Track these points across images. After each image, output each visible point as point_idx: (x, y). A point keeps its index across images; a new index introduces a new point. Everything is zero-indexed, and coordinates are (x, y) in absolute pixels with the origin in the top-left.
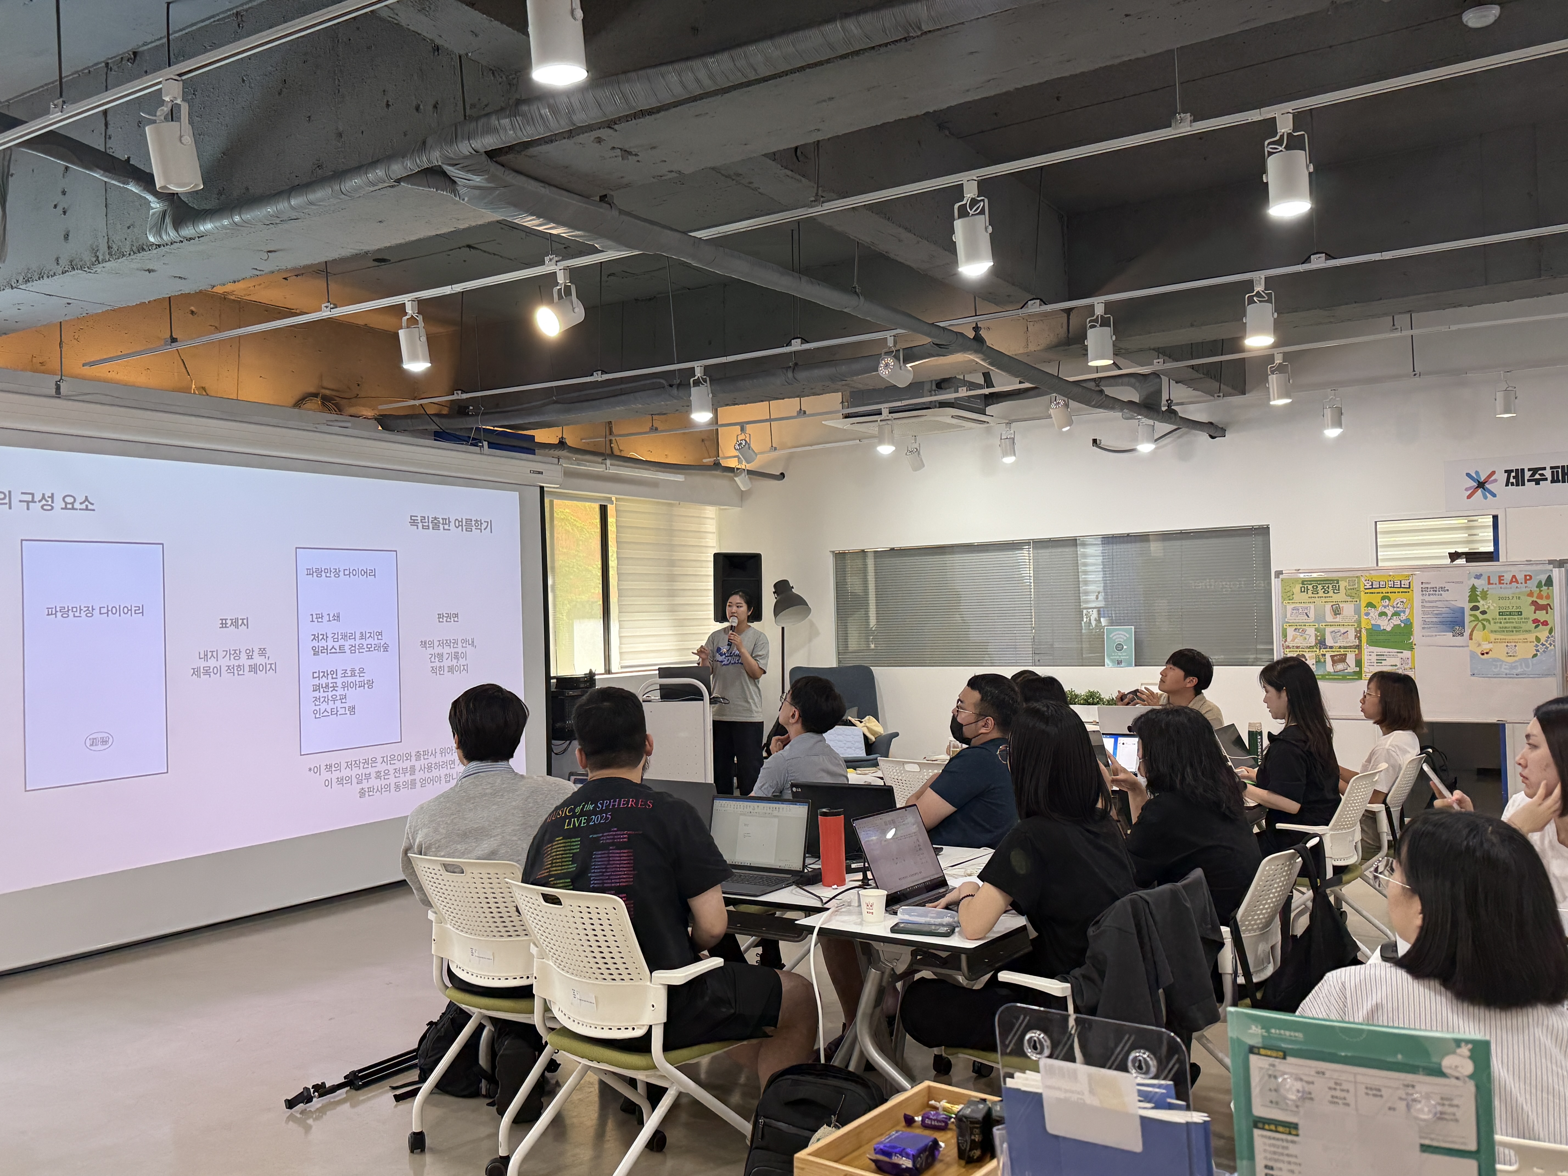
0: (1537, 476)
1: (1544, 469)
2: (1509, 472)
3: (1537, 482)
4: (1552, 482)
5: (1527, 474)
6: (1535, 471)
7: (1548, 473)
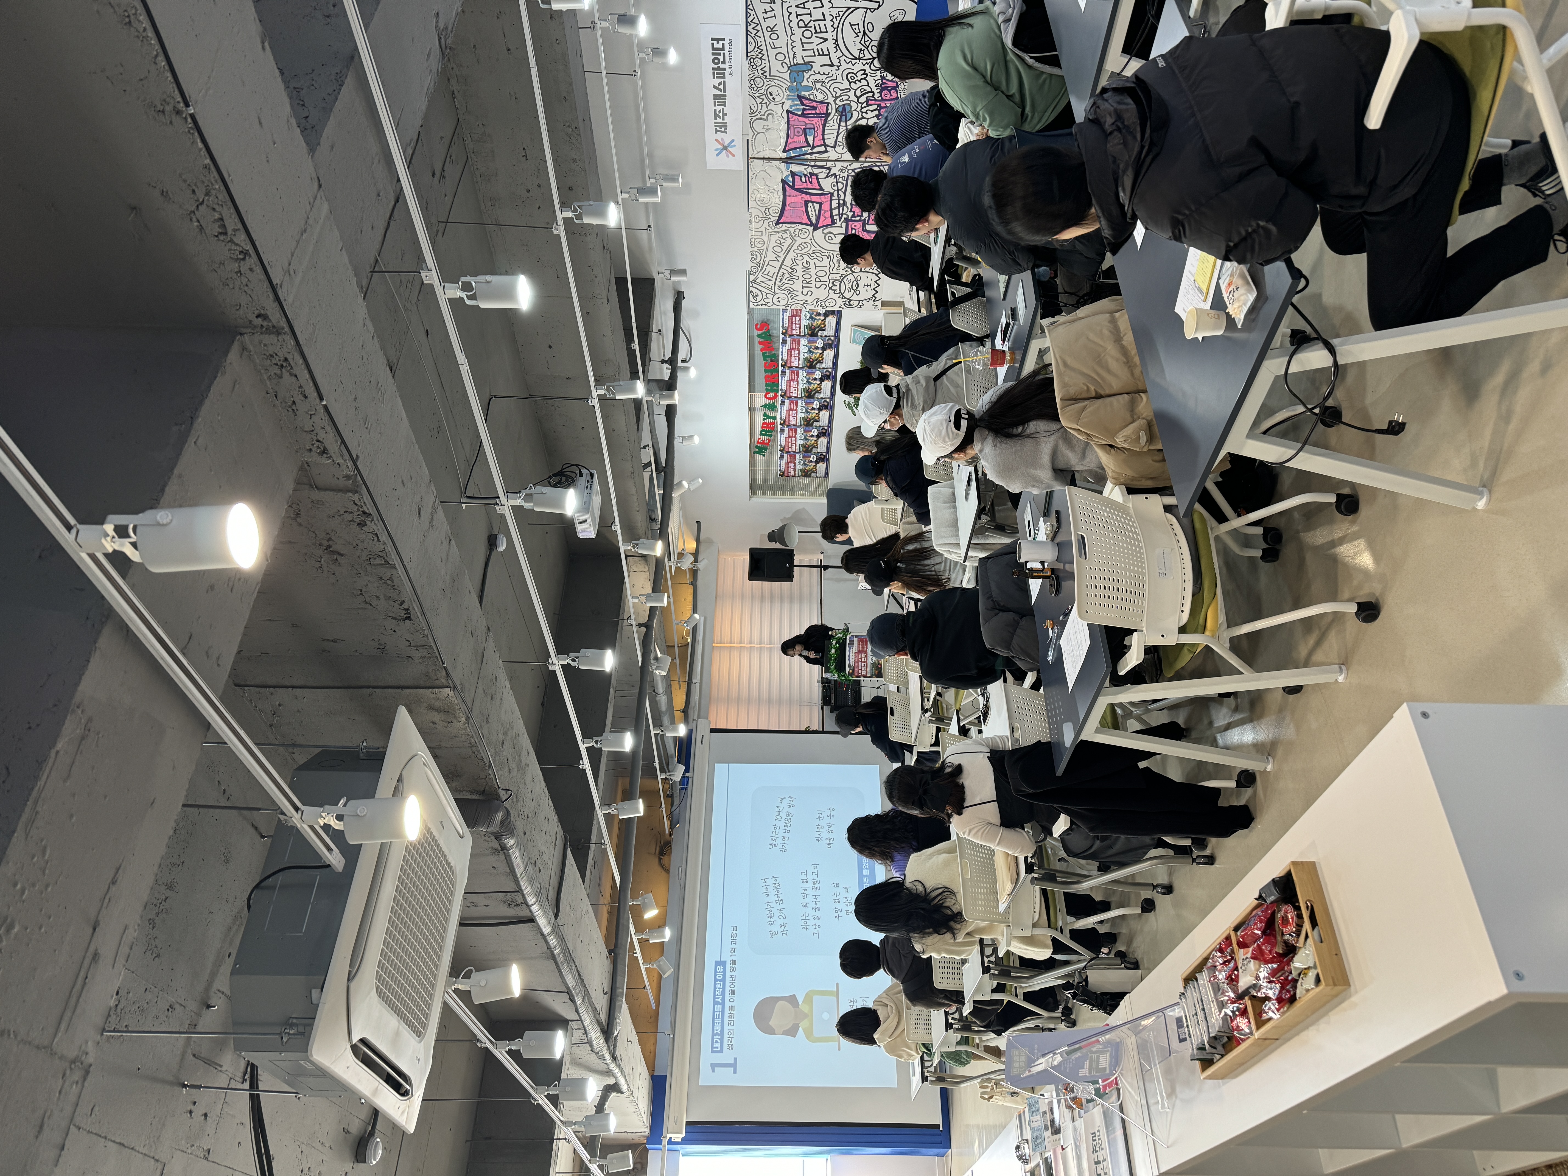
0: (721, 114)
1: (715, 110)
2: (716, 131)
3: (725, 115)
4: (725, 105)
5: (719, 120)
6: (716, 116)
7: (719, 108)
